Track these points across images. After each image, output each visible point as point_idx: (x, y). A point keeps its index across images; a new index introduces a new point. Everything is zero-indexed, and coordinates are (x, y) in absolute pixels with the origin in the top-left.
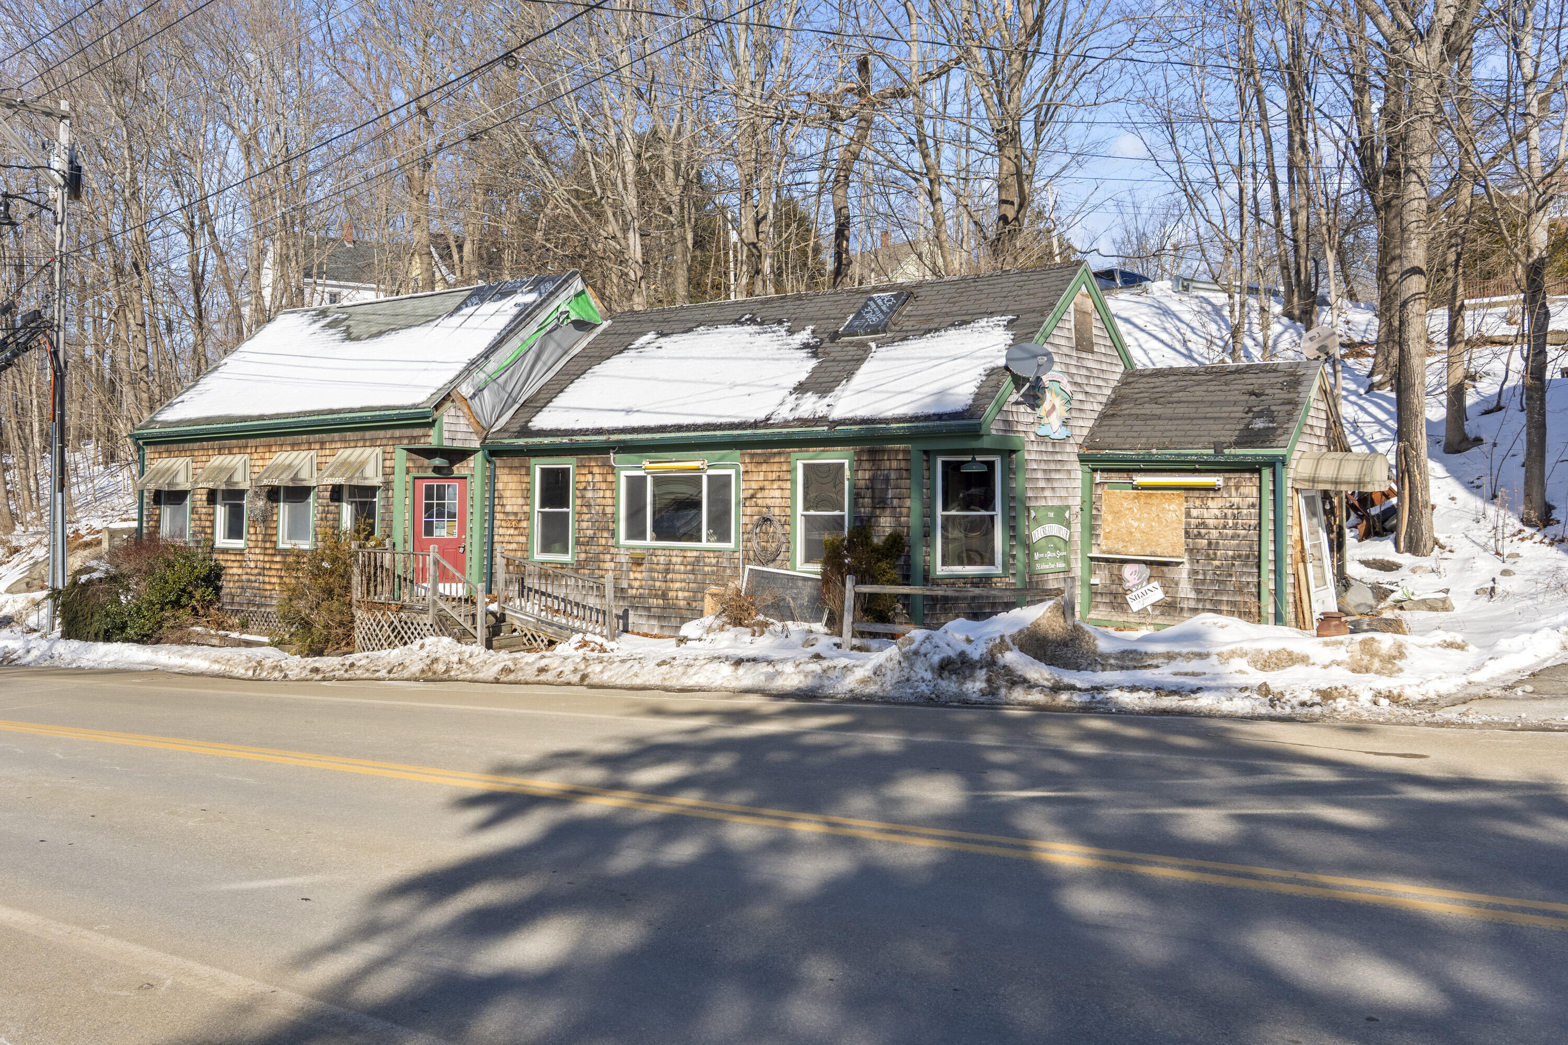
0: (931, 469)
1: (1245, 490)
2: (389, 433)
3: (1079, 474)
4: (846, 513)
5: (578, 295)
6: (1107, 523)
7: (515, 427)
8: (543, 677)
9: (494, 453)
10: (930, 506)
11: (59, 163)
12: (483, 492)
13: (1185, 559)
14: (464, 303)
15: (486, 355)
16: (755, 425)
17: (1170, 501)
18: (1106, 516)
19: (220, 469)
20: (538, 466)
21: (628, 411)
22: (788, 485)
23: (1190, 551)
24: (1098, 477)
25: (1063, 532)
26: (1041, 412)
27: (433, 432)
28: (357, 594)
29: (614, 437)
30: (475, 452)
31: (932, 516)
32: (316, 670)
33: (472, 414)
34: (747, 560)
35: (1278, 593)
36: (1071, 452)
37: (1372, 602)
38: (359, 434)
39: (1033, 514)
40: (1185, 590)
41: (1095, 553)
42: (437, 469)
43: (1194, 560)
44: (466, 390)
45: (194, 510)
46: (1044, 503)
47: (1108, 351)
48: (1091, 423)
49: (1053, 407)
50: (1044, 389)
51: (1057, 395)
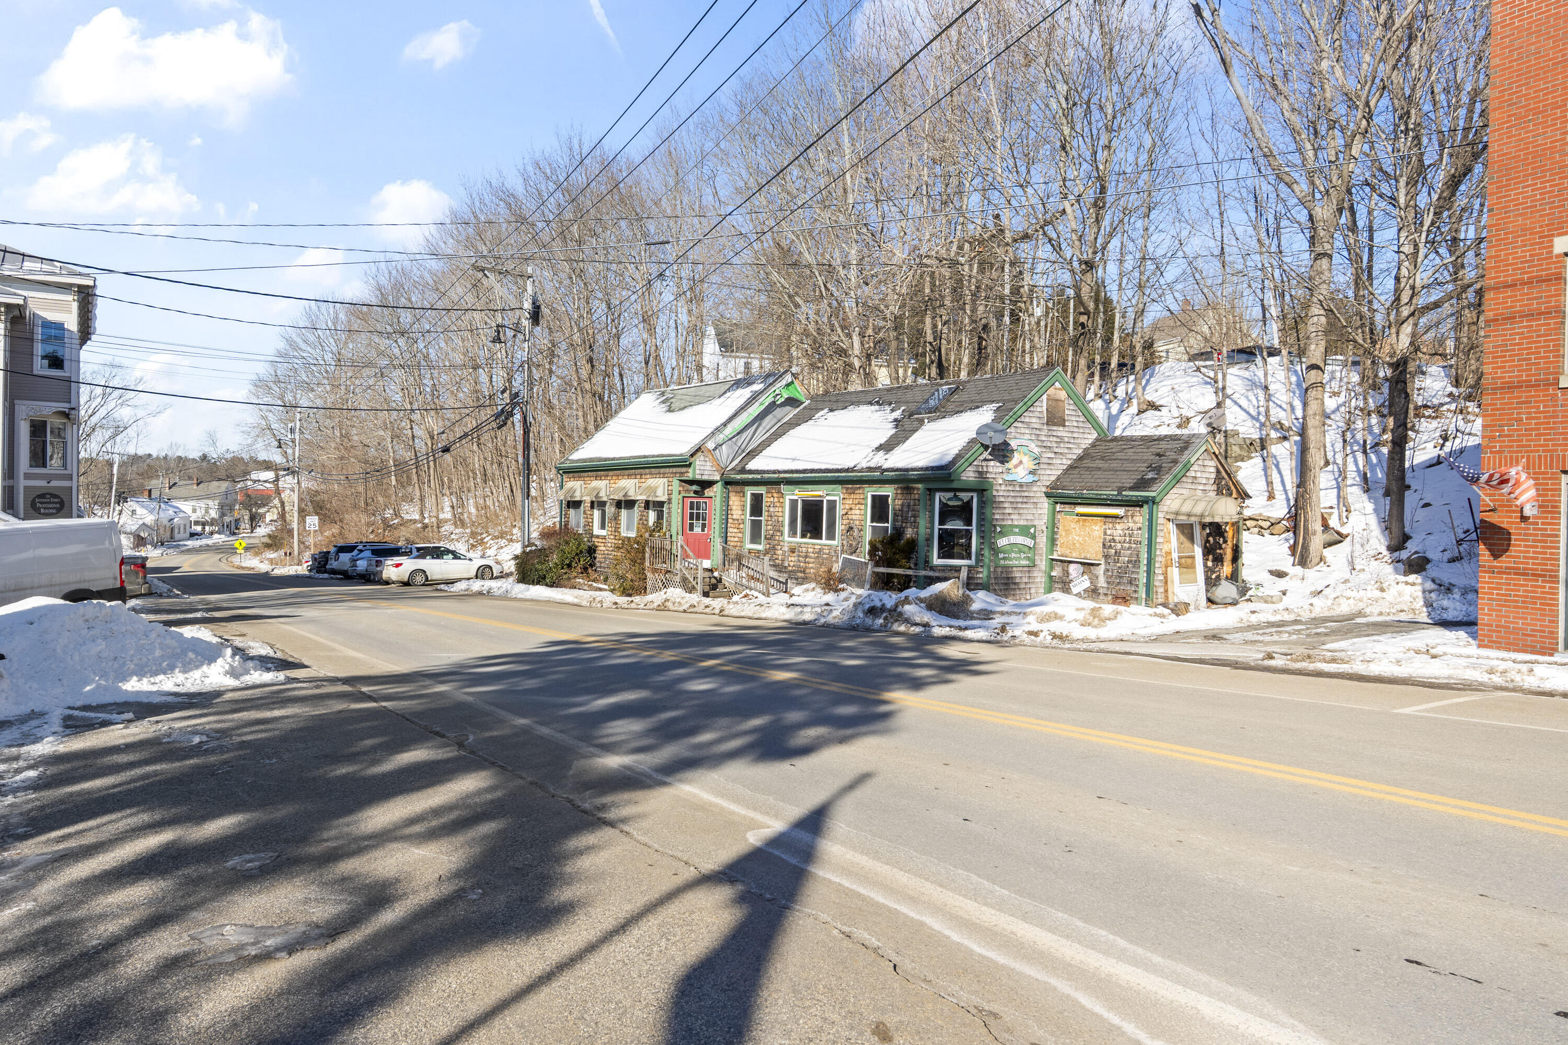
0: (932, 500)
1: (1137, 519)
2: (671, 470)
3: (1046, 505)
4: (889, 525)
5: (788, 385)
6: (1061, 538)
7: (739, 468)
8: (707, 610)
9: (728, 483)
10: (932, 522)
11: (527, 305)
12: (722, 506)
13: (1102, 562)
14: (729, 390)
15: (725, 425)
16: (847, 470)
17: (1096, 524)
18: (1061, 532)
19: (594, 489)
20: (750, 491)
21: (794, 460)
22: (862, 507)
23: (1106, 557)
24: (1058, 507)
25: (1029, 542)
26: (1010, 465)
27: (691, 470)
28: (647, 564)
29: (782, 475)
30: (717, 482)
31: (932, 528)
32: (616, 603)
33: (716, 460)
34: (843, 551)
35: (1148, 586)
36: (1039, 491)
37: (1237, 597)
38: (657, 470)
39: (999, 529)
40: (1102, 582)
41: (1055, 557)
42: (695, 492)
43: (1107, 563)
44: (711, 445)
45: (585, 513)
46: (1010, 523)
47: (1081, 425)
48: (1059, 472)
49: (1021, 462)
50: (1013, 451)
51: (1025, 454)
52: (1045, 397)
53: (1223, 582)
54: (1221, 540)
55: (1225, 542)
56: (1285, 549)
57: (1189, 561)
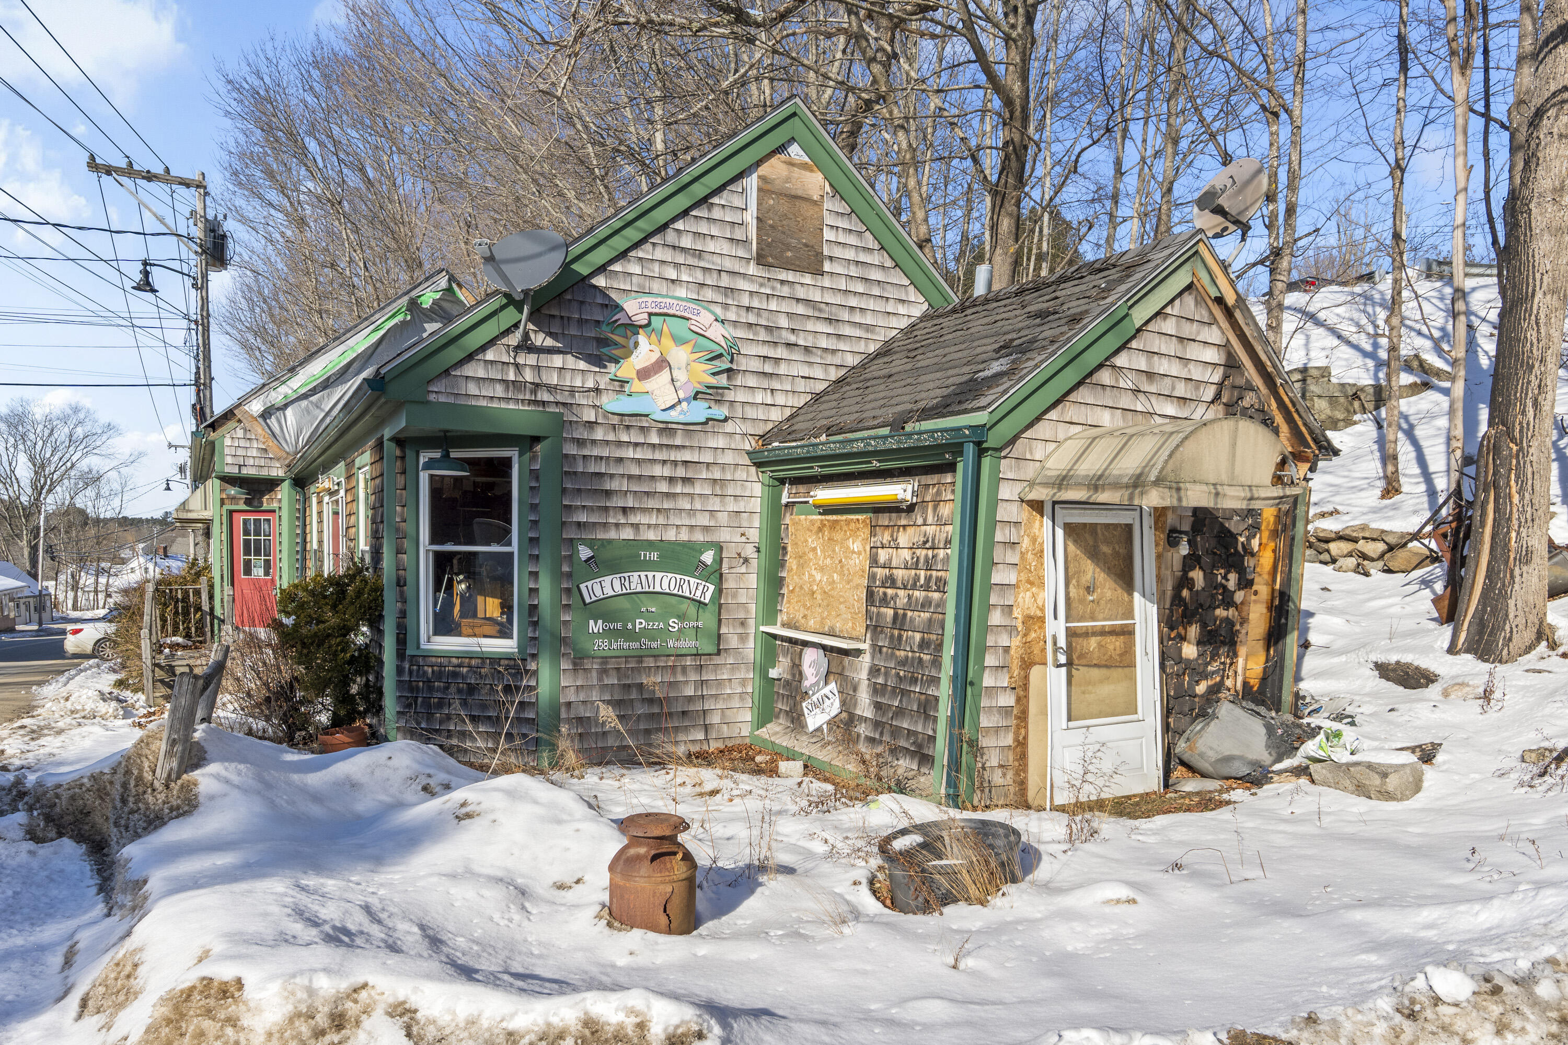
0: (407, 471)
3: (757, 489)
6: (793, 575)
9: (299, 483)
12: (291, 528)
13: (866, 645)
17: (856, 533)
18: (792, 561)
23: (875, 628)
24: (785, 492)
25: (697, 588)
27: (216, 457)
30: (281, 481)
36: (728, 449)
39: (587, 552)
40: (864, 702)
41: (776, 629)
42: (248, 501)
43: (876, 648)
44: (256, 408)
46: (627, 534)
47: (876, 275)
48: (800, 401)
49: (662, 363)
50: (633, 328)
51: (679, 341)
52: (752, 182)
53: (1225, 710)
54: (1232, 580)
55: (1246, 583)
56: (1424, 602)
57: (1115, 644)
